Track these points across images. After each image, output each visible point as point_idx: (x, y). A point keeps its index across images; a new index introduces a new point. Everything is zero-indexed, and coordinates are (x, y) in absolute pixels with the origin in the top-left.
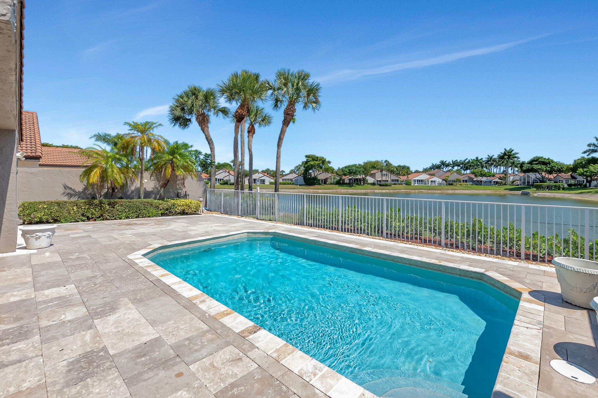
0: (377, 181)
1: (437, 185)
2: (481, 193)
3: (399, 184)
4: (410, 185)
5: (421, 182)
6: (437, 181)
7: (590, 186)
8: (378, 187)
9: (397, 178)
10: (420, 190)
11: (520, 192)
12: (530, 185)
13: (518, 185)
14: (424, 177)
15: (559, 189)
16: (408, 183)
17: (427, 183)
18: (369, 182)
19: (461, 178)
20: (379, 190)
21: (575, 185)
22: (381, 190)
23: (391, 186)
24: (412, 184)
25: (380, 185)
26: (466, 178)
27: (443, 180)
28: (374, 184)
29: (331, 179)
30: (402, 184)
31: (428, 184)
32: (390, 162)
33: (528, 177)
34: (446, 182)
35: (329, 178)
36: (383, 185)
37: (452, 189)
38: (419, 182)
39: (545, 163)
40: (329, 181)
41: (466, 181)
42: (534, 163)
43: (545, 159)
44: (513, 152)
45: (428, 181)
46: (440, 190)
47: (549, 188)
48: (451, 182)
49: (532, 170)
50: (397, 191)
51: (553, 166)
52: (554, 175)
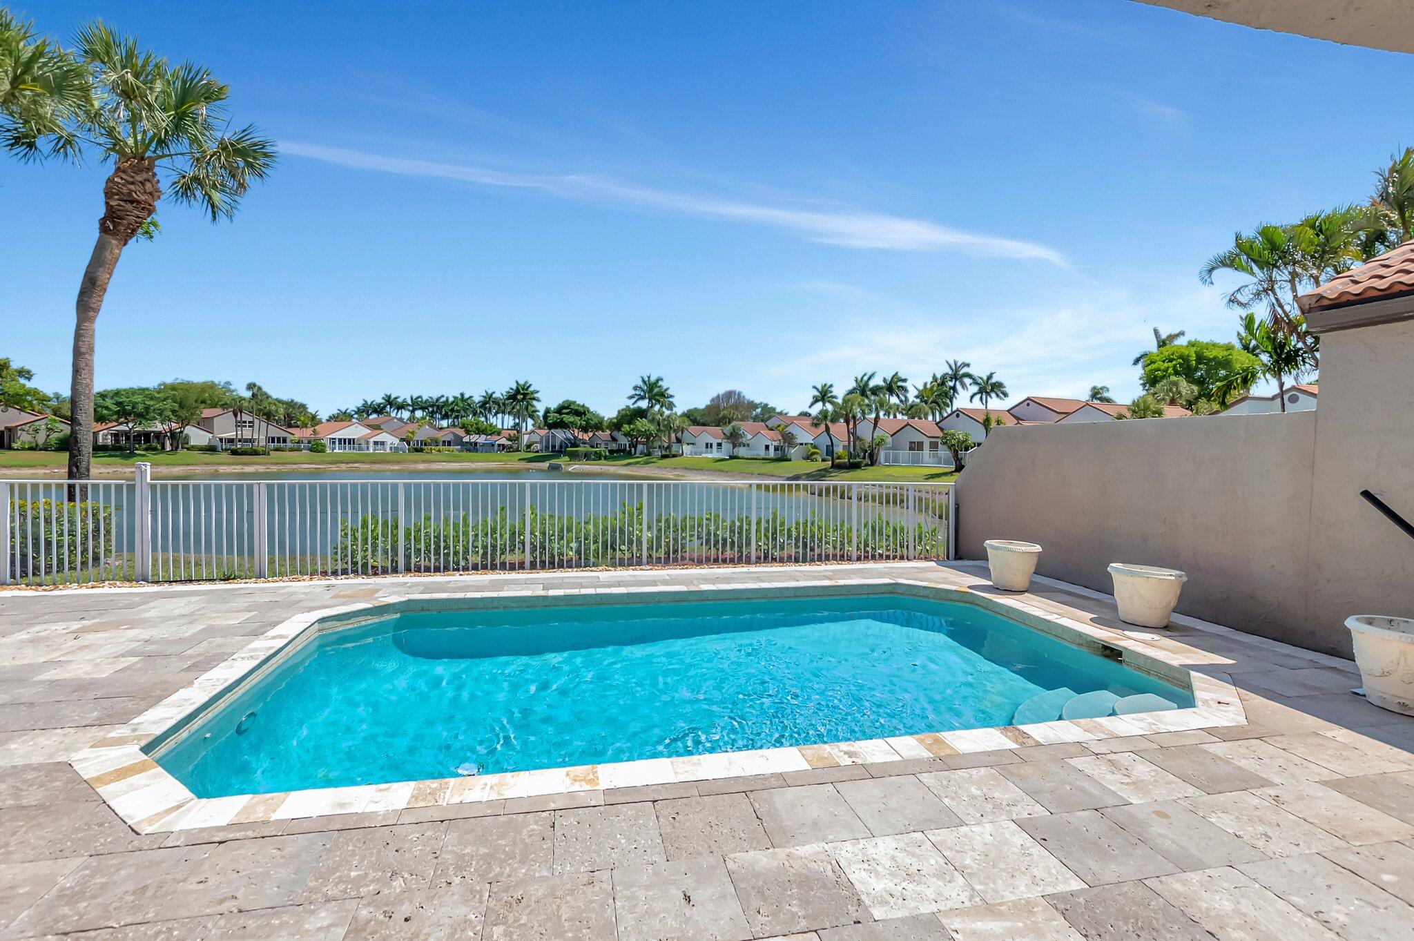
0: (221, 440)
1: (388, 451)
2: (479, 467)
3: (292, 450)
4: (323, 451)
5: (349, 443)
6: (389, 443)
7: (635, 453)
8: (225, 457)
9: (282, 434)
10: (351, 465)
11: (546, 465)
12: (559, 451)
13: (537, 452)
14: (356, 431)
15: (600, 459)
16: (316, 447)
17: (364, 446)
18: (192, 443)
19: (441, 436)
20: (235, 467)
21: (618, 451)
22: (239, 467)
23: (269, 454)
24: (328, 451)
25: (234, 452)
26: (450, 437)
27: (402, 440)
28: (211, 449)
29: (36, 431)
30: (299, 450)
31: (368, 448)
32: (265, 389)
33: (554, 436)
34: (409, 444)
35: (26, 427)
36: (244, 453)
37: (424, 462)
38: (345, 443)
39: (580, 412)
40: (24, 438)
41: (449, 443)
42: (565, 411)
43: (579, 405)
44: (531, 389)
45: (368, 443)
46: (398, 463)
47: (587, 456)
48: (418, 445)
49: (561, 425)
50: (289, 467)
51: (588, 419)
52: (591, 434)
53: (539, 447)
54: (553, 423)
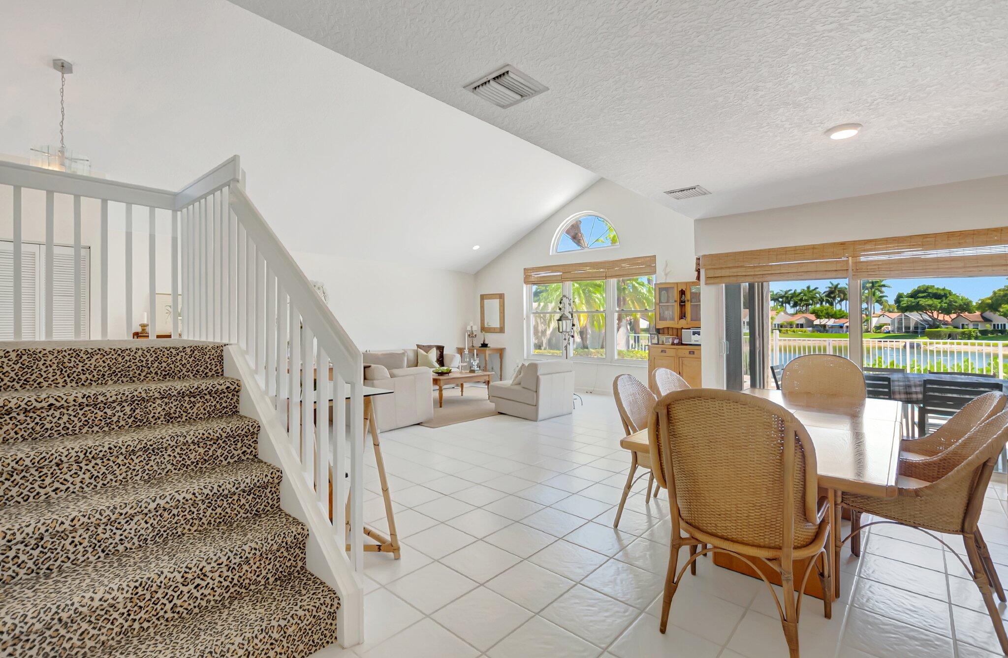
12: (917, 331)
13: (889, 332)
15: (969, 339)
19: (793, 320)
21: (992, 332)
26: (802, 321)
33: (907, 318)
39: (939, 295)
41: (802, 325)
42: (921, 295)
43: (938, 289)
47: (951, 336)
49: (917, 308)
51: (951, 301)
52: (954, 316)
53: (890, 328)
54: (907, 306)
